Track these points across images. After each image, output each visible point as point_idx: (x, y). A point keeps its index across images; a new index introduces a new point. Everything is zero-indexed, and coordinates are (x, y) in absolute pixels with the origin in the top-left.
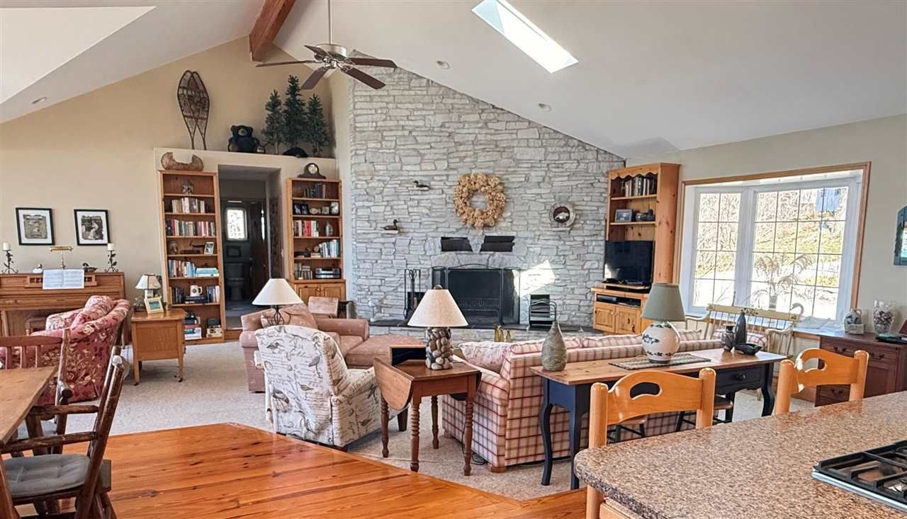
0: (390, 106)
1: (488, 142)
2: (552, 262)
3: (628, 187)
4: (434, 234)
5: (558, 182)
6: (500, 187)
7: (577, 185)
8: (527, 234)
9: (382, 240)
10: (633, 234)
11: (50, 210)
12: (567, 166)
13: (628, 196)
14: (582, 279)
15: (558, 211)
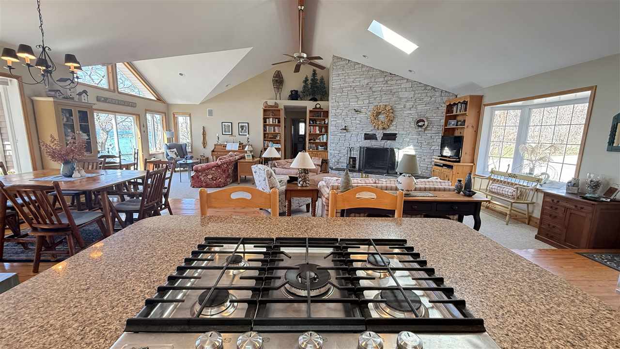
0: (346, 77)
1: (388, 90)
2: (414, 146)
3: (455, 109)
4: (362, 132)
5: (419, 107)
6: (391, 111)
7: (430, 109)
8: (403, 132)
9: (340, 134)
10: (458, 132)
11: (231, 123)
12: (425, 100)
13: (454, 113)
14: (429, 155)
15: (418, 122)
